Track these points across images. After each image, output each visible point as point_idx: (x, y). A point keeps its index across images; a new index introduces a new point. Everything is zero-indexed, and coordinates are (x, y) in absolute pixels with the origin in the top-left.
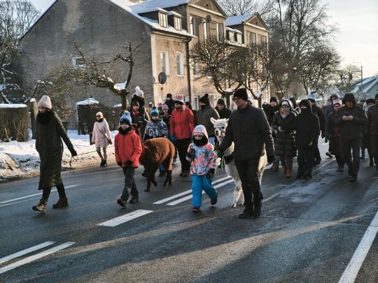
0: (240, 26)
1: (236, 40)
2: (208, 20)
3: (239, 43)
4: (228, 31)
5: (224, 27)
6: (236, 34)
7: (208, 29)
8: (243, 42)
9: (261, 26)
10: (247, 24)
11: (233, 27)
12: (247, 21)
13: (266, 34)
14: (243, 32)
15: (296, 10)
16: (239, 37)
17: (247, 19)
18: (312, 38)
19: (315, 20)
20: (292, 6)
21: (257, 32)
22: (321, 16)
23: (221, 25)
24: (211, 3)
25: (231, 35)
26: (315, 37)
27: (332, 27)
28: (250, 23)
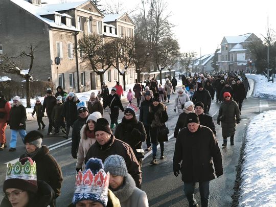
0: (114, 23)
1: (111, 32)
2: (91, 19)
3: (113, 34)
4: (105, 27)
5: (103, 23)
6: (111, 28)
7: (91, 25)
8: (116, 34)
9: (128, 22)
10: (119, 20)
11: (108, 23)
12: (119, 19)
13: (133, 28)
14: (116, 27)
15: (155, 9)
16: (113, 30)
17: (119, 17)
18: (166, 29)
19: (168, 16)
20: (152, 6)
21: (126, 26)
23: (100, 22)
24: (93, 8)
25: (108, 29)
26: (168, 28)
28: (121, 20)
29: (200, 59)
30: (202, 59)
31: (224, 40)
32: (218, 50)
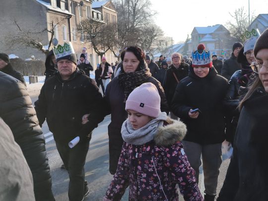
0: (100, 9)
1: (98, 17)
2: (81, 4)
3: (99, 20)
4: (93, 12)
5: (91, 9)
6: (98, 14)
7: (82, 10)
8: (102, 19)
9: (112, 9)
10: (104, 7)
11: (95, 9)
13: (116, 15)
14: (102, 13)
16: (100, 16)
17: (104, 4)
18: (142, 18)
19: (144, 6)
21: (111, 13)
22: (148, 3)
23: (89, 7)
25: (95, 14)
26: (145, 17)
27: (155, 11)
28: (106, 6)
29: (171, 49)
30: (173, 48)
31: (195, 30)
32: (188, 40)
